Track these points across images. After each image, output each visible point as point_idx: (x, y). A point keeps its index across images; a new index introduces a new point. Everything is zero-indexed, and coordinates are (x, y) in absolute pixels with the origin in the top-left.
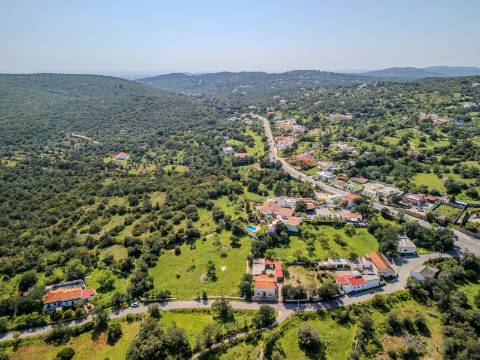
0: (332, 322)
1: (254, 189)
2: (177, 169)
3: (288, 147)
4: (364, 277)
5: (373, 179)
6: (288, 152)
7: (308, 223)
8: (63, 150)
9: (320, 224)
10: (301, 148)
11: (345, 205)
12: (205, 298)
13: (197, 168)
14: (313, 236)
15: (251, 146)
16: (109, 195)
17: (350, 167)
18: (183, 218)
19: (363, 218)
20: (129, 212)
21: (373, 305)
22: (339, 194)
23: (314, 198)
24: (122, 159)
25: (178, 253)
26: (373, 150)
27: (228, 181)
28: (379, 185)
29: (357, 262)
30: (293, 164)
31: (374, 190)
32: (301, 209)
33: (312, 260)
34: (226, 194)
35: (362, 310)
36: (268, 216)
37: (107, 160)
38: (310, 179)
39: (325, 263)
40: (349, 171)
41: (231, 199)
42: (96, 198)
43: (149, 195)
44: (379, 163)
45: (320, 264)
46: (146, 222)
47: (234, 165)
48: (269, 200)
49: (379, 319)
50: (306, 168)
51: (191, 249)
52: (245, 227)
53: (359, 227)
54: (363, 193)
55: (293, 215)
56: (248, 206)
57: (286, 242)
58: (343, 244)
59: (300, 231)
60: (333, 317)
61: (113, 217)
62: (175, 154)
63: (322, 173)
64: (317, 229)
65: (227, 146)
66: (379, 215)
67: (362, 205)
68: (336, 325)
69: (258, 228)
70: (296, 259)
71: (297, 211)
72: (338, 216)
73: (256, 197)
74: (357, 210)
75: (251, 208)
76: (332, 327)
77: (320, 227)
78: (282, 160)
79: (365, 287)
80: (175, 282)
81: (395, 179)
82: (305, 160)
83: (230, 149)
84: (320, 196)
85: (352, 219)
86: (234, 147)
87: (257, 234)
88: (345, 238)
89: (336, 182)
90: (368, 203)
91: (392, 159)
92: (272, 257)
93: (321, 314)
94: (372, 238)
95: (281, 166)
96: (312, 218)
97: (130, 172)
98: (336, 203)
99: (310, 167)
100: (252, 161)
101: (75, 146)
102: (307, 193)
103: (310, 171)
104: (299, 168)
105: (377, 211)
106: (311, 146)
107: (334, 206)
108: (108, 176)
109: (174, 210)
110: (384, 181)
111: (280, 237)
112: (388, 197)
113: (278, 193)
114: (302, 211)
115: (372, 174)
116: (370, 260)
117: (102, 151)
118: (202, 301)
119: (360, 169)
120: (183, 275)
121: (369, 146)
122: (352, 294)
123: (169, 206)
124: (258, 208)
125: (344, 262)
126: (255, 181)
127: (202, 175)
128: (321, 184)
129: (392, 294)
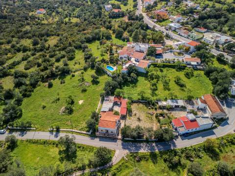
0: (164, 165)
1: (119, 36)
2: (72, 21)
3: (150, 5)
4: (198, 120)
5: (211, 30)
6: (149, 9)
7: (155, 65)
8: (7, 6)
9: (164, 66)
10: (159, 6)
11: (187, 51)
12: (58, 130)
13: (85, 20)
14: (158, 77)
15: (125, 5)
16: (22, 38)
17: (194, 20)
18: (63, 57)
19: (201, 63)
20: (30, 51)
21: (204, 150)
22: (184, 41)
23: (163, 44)
24: (41, 13)
25: (50, 86)
26: (213, 7)
27: (103, 29)
28: (216, 34)
29: (193, 104)
30: (152, 18)
31: (212, 38)
32: (152, 53)
33: (154, 99)
34: (99, 39)
35: (193, 154)
36: (124, 59)
37: (30, 14)
38: (163, 29)
39: (164, 103)
40: (193, 23)
41: (101, 44)
42: (14, 39)
43: (48, 38)
44: (217, 17)
45: (160, 104)
46: (37, 59)
47: (110, 18)
48: (128, 45)
49: (208, 165)
50: (161, 20)
51: (61, 83)
52: (105, 67)
53: (197, 69)
54: (203, 41)
55: (144, 59)
56: (111, 50)
57: (134, 82)
58: (182, 86)
59: (147, 72)
60: (165, 161)
61: (18, 54)
62: (74, 10)
63: (172, 25)
64: (162, 71)
65: (109, 4)
66: (215, 59)
67: (202, 51)
68: (167, 169)
69: (115, 68)
70: (140, 97)
71: (148, 55)
72: (181, 60)
73: (120, 42)
74: (197, 55)
75: (114, 51)
76: (163, 171)
77: (165, 70)
78: (144, 15)
79: (198, 129)
80: (41, 111)
81: (229, 30)
82: (161, 14)
83: (110, 6)
84: (168, 43)
85: (193, 63)
86: (113, 5)
87: (113, 73)
88: (184, 80)
89: (182, 32)
90: (207, 49)
91: (227, 13)
92: (121, 95)
93: (153, 156)
94: (207, 80)
95: (142, 18)
96: (159, 61)
97: (43, 22)
98: (180, 49)
99: (164, 20)
100: (123, 15)
101: (16, 4)
102: (159, 40)
103: (163, 23)
104: (155, 20)
105: (213, 56)
106: (167, 4)
107: (178, 51)
108: (28, 24)
109: (59, 50)
110: (220, 31)
111: (130, 78)
112: (223, 45)
113: (136, 40)
114: (152, 55)
115: (211, 25)
116: (204, 102)
117: (30, 8)
118: (54, 133)
119: (202, 21)
120: (48, 106)
121: (211, 4)
122: (186, 136)
123: (58, 47)
124: (119, 51)
125: (181, 103)
126: (121, 30)
127: (87, 25)
128: (170, 33)
129: (222, 138)
